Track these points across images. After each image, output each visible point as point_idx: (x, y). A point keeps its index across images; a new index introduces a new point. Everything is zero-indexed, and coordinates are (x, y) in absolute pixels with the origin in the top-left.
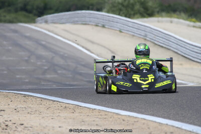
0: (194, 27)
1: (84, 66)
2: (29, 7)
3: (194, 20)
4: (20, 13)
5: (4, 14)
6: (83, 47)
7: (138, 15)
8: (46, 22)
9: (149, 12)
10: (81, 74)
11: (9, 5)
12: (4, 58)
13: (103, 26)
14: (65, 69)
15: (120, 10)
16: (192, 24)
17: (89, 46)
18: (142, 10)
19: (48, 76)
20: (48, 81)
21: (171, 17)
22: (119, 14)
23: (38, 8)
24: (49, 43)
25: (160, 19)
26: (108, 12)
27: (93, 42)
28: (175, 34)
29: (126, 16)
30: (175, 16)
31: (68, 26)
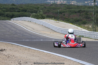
0: (56, 22)
1: (25, 33)
2: (8, 15)
3: (56, 20)
4: (6, 17)
5: (1, 17)
6: (25, 27)
7: (40, 18)
8: (14, 20)
9: (43, 17)
10: (24, 36)
11: (3, 15)
12: (2, 30)
13: (30, 22)
14: (20, 34)
15: (35, 17)
16: (56, 21)
17: (27, 27)
18: (41, 17)
19: (15, 36)
20: (15, 37)
21: (50, 19)
22: (35, 18)
23: (11, 15)
24: (15, 26)
25: (46, 20)
26: (32, 17)
27: (27, 26)
28: (51, 24)
29: (37, 19)
30: (51, 19)
31: (20, 21)
